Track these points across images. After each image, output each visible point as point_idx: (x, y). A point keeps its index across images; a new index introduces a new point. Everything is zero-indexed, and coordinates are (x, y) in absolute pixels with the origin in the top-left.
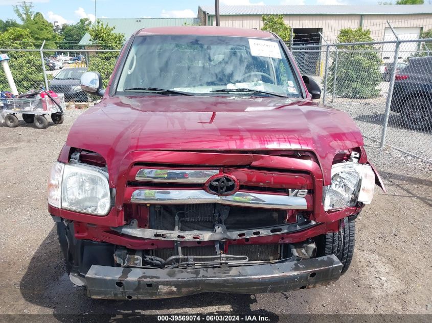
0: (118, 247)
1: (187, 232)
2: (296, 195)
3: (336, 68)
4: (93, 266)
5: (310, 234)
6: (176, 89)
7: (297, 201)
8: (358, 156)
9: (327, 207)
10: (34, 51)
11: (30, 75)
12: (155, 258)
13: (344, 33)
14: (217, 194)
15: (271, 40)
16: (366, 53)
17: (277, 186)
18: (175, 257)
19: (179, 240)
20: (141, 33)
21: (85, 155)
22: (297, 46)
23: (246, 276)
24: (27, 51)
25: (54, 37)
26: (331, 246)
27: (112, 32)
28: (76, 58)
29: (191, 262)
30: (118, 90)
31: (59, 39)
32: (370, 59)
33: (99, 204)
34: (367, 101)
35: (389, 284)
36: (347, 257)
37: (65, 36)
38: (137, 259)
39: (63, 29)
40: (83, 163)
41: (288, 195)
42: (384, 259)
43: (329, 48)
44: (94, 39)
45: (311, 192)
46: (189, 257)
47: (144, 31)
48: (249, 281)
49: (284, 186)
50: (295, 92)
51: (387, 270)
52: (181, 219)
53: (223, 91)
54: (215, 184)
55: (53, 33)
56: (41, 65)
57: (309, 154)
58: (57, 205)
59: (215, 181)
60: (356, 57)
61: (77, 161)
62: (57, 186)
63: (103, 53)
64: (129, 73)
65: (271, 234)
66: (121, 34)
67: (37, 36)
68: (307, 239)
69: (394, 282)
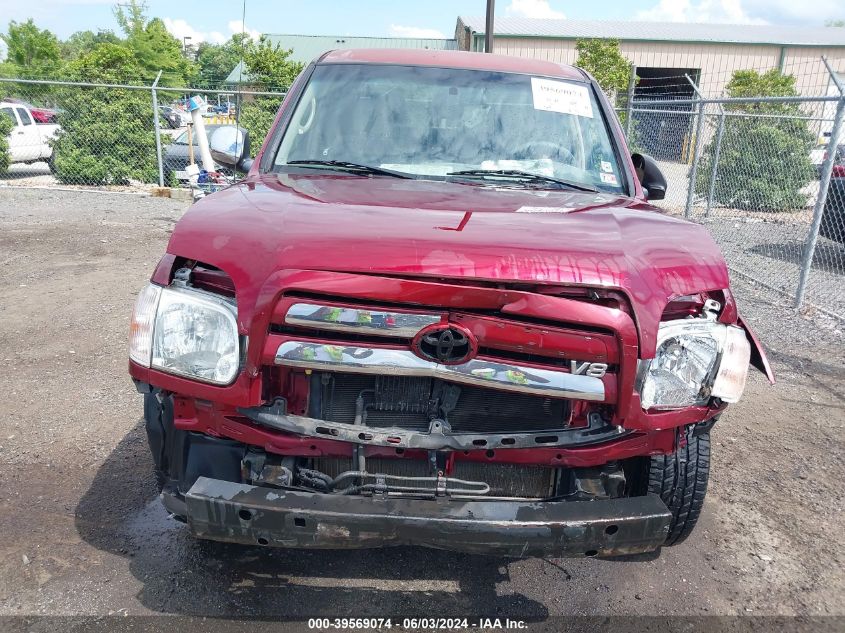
0: (248, 448)
1: (377, 430)
2: (584, 373)
3: (719, 148)
4: (200, 478)
5: (614, 452)
6: (384, 167)
7: (587, 384)
8: (717, 308)
9: (647, 402)
10: (141, 90)
11: (131, 135)
12: (314, 473)
13: (742, 80)
14: (435, 361)
15: (575, 82)
16: (784, 121)
17: (549, 353)
18: (353, 473)
19: (361, 441)
20: (329, 59)
21: (200, 274)
22: (642, 102)
23: (481, 519)
24: (128, 89)
25: (182, 66)
26: (660, 484)
27: (287, 60)
28: (219, 107)
29: (381, 485)
30: (277, 163)
31: (192, 69)
32: (792, 131)
33: (218, 364)
34: (779, 216)
35: (776, 570)
36: (691, 507)
37: (204, 66)
38: (284, 473)
39: (199, 53)
40: (198, 287)
41: (570, 372)
42: (771, 522)
43: (705, 107)
44: (253, 71)
45: (613, 368)
46: (377, 475)
47: (334, 55)
48: (487, 530)
49: (562, 354)
50: (615, 183)
51: (776, 542)
52: (367, 405)
53: (472, 173)
54: (431, 340)
55: (182, 59)
56: (152, 116)
57: (617, 297)
58: (145, 362)
59: (432, 335)
60: (763, 128)
61: (184, 283)
62: (146, 328)
63: (266, 97)
64: (301, 132)
65: (537, 444)
66: (302, 64)
67: (150, 62)
68: (609, 462)
69: (787, 565)
